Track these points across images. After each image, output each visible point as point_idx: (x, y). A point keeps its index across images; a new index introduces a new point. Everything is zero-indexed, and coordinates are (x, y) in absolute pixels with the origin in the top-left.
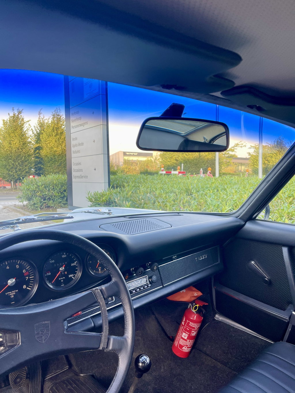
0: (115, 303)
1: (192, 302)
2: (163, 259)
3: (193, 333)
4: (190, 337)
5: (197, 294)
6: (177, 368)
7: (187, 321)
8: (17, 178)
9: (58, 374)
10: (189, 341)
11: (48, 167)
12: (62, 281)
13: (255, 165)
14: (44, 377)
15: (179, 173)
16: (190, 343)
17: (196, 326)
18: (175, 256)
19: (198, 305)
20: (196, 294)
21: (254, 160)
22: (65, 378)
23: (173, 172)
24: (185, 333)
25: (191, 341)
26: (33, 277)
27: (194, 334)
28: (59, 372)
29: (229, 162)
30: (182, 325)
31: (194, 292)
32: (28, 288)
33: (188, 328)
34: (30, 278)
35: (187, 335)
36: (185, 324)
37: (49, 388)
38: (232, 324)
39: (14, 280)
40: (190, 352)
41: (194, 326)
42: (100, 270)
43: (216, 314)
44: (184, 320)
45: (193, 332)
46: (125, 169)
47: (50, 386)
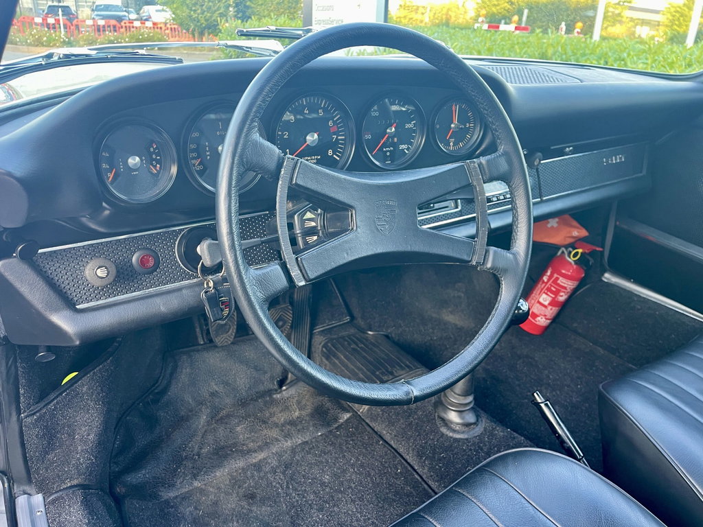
0: (460, 214)
1: (566, 247)
2: (552, 148)
3: (562, 296)
4: (552, 303)
5: (578, 232)
6: (523, 347)
7: (556, 275)
8: (204, 25)
9: (333, 327)
10: (551, 309)
11: (258, 5)
12: (388, 154)
13: (676, 24)
14: (313, 326)
15: (517, 28)
16: (551, 312)
17: (569, 285)
18: (569, 147)
19: (580, 251)
20: (575, 233)
21: (674, 13)
22: (344, 333)
23: (503, 27)
24: (547, 294)
25: (554, 308)
26: (343, 137)
27: (562, 298)
28: (335, 323)
29: (619, 15)
30: (543, 282)
31: (572, 229)
32: (334, 156)
33: (554, 288)
34: (339, 138)
35: (550, 299)
36: (549, 280)
37: (320, 344)
38: (635, 290)
39: (316, 136)
40: (547, 328)
41: (566, 285)
42: (451, 144)
43: (605, 271)
44: (549, 273)
45: (562, 294)
46: (402, 20)
47: (322, 342)
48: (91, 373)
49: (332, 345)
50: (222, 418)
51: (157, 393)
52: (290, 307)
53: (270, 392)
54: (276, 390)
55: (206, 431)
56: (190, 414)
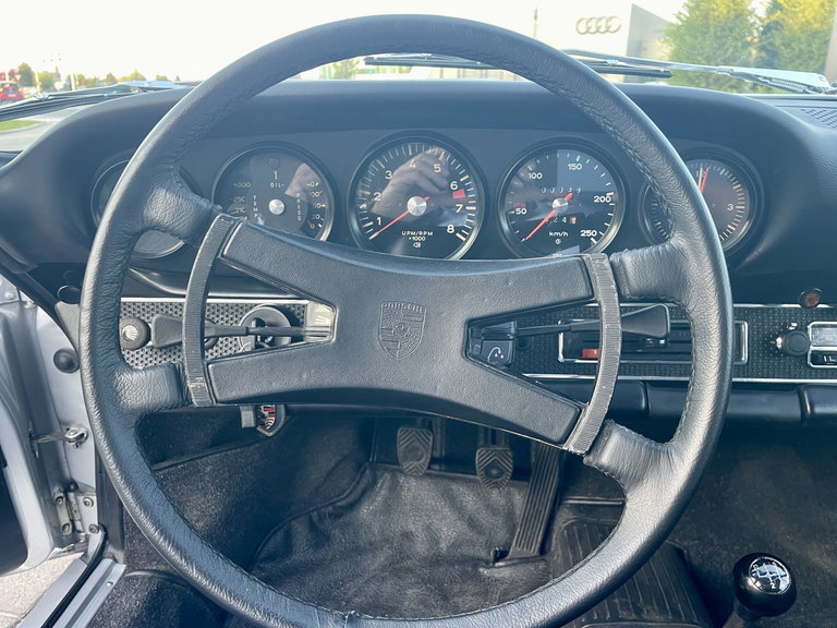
9: (597, 506)
12: (558, 241)
26: (474, 208)
28: (600, 500)
32: (458, 235)
34: (468, 208)
39: (424, 203)
47: (568, 520)
48: (223, 454)
49: (579, 530)
50: (400, 570)
51: (340, 507)
52: (510, 454)
53: (477, 562)
54: (487, 562)
55: (374, 577)
56: (368, 547)
